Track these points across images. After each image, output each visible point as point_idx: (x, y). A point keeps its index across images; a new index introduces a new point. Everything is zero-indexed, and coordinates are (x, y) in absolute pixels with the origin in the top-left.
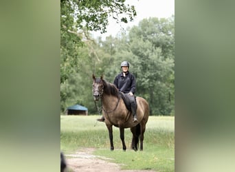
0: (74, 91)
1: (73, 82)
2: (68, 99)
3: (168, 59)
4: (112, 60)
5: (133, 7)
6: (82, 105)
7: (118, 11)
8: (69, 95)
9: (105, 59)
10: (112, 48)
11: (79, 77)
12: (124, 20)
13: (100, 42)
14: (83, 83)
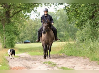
0: (26, 36)
1: (25, 33)
2: (24, 39)
3: (55, 24)
4: (37, 26)
5: (39, 13)
6: (28, 40)
7: (35, 13)
8: (24, 37)
9: (35, 25)
10: (37, 22)
11: (27, 31)
12: (37, 16)
13: (33, 20)
14: (28, 33)
